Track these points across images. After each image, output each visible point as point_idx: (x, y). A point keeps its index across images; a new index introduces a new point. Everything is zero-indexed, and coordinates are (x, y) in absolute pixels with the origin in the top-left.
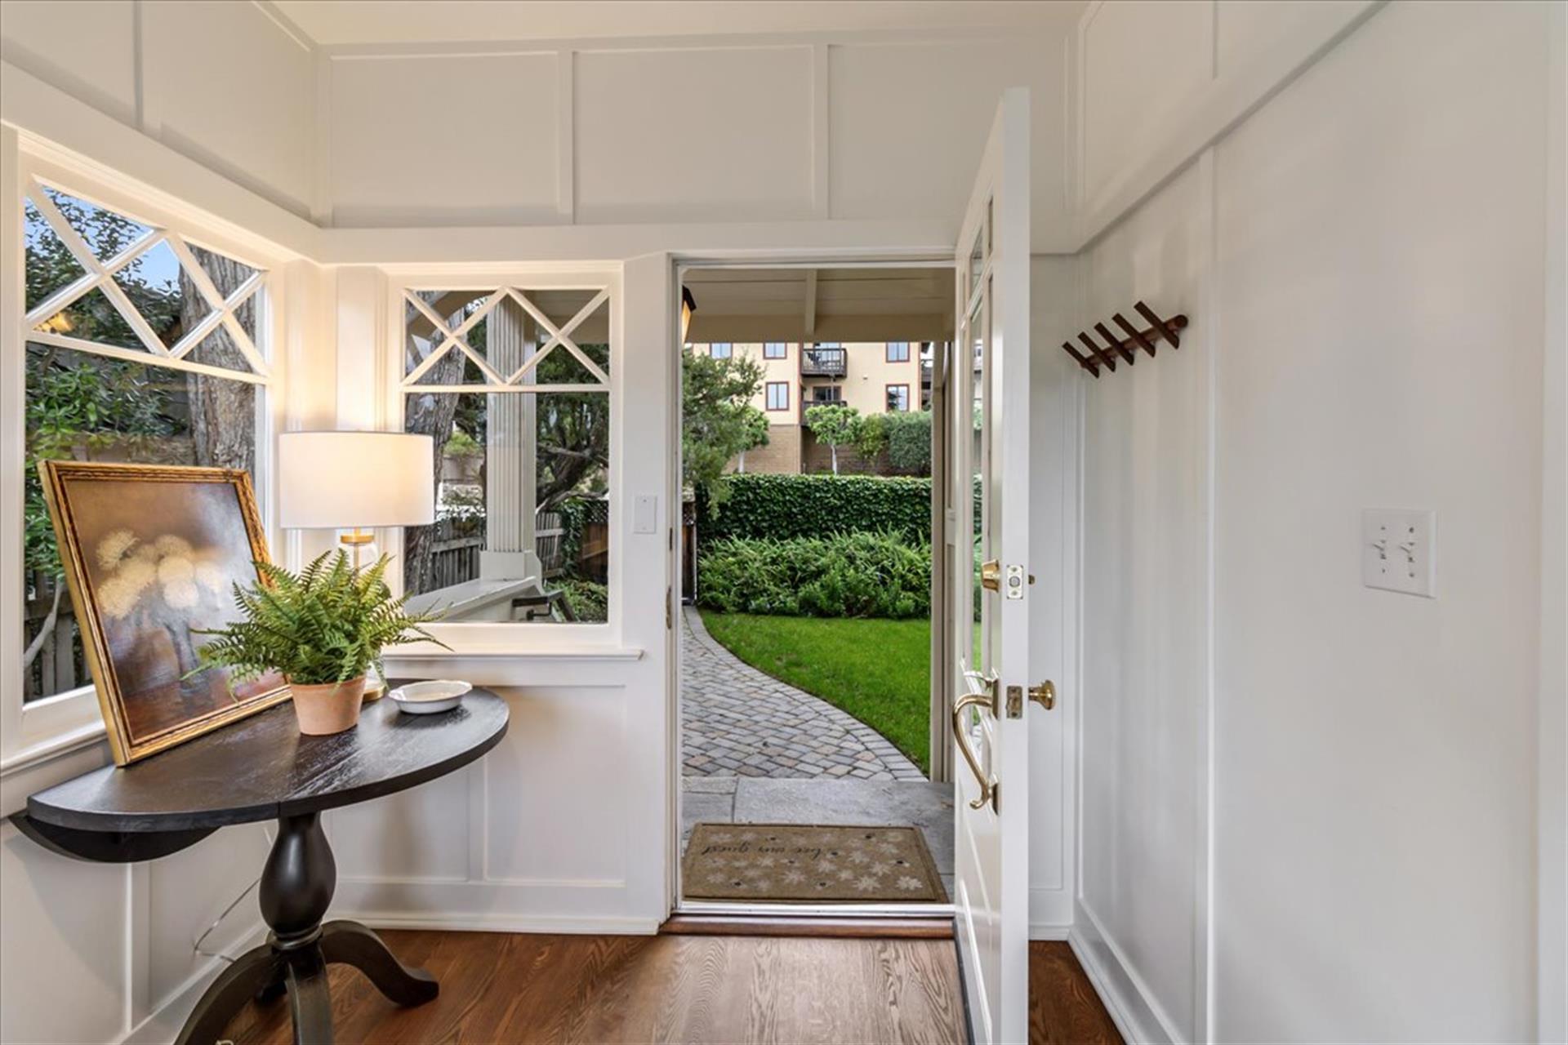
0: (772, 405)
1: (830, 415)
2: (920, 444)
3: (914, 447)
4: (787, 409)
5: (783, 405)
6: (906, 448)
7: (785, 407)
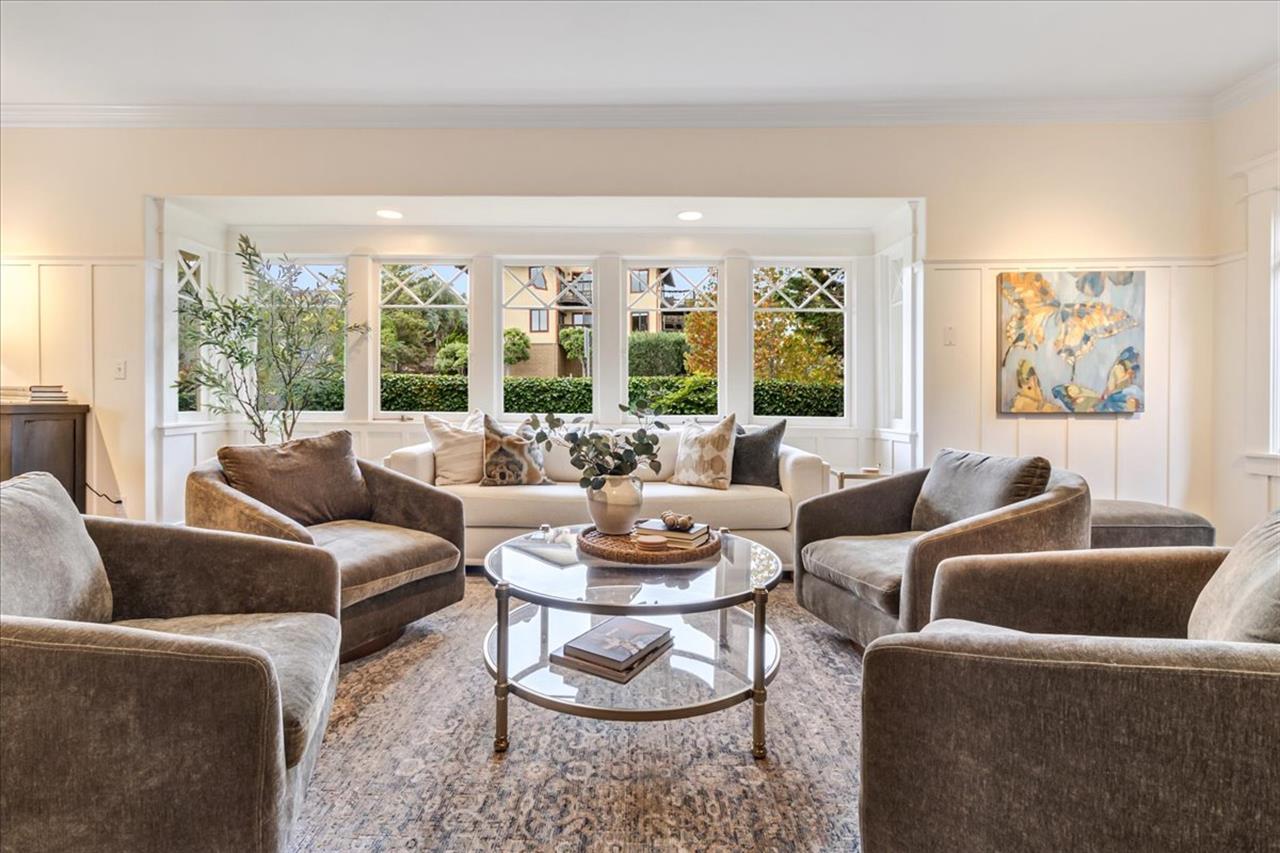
0: (535, 327)
1: (577, 335)
2: (648, 359)
3: (643, 361)
4: (547, 331)
5: (544, 328)
6: (637, 362)
7: (546, 329)
